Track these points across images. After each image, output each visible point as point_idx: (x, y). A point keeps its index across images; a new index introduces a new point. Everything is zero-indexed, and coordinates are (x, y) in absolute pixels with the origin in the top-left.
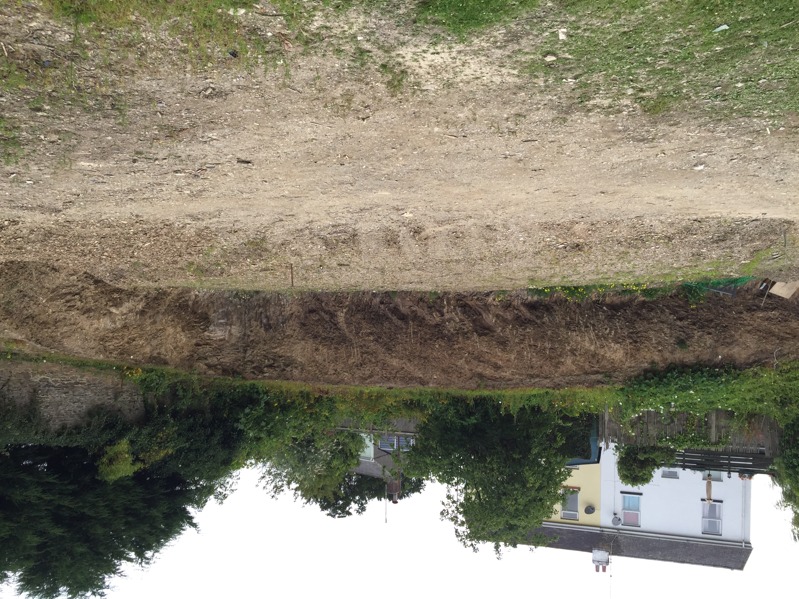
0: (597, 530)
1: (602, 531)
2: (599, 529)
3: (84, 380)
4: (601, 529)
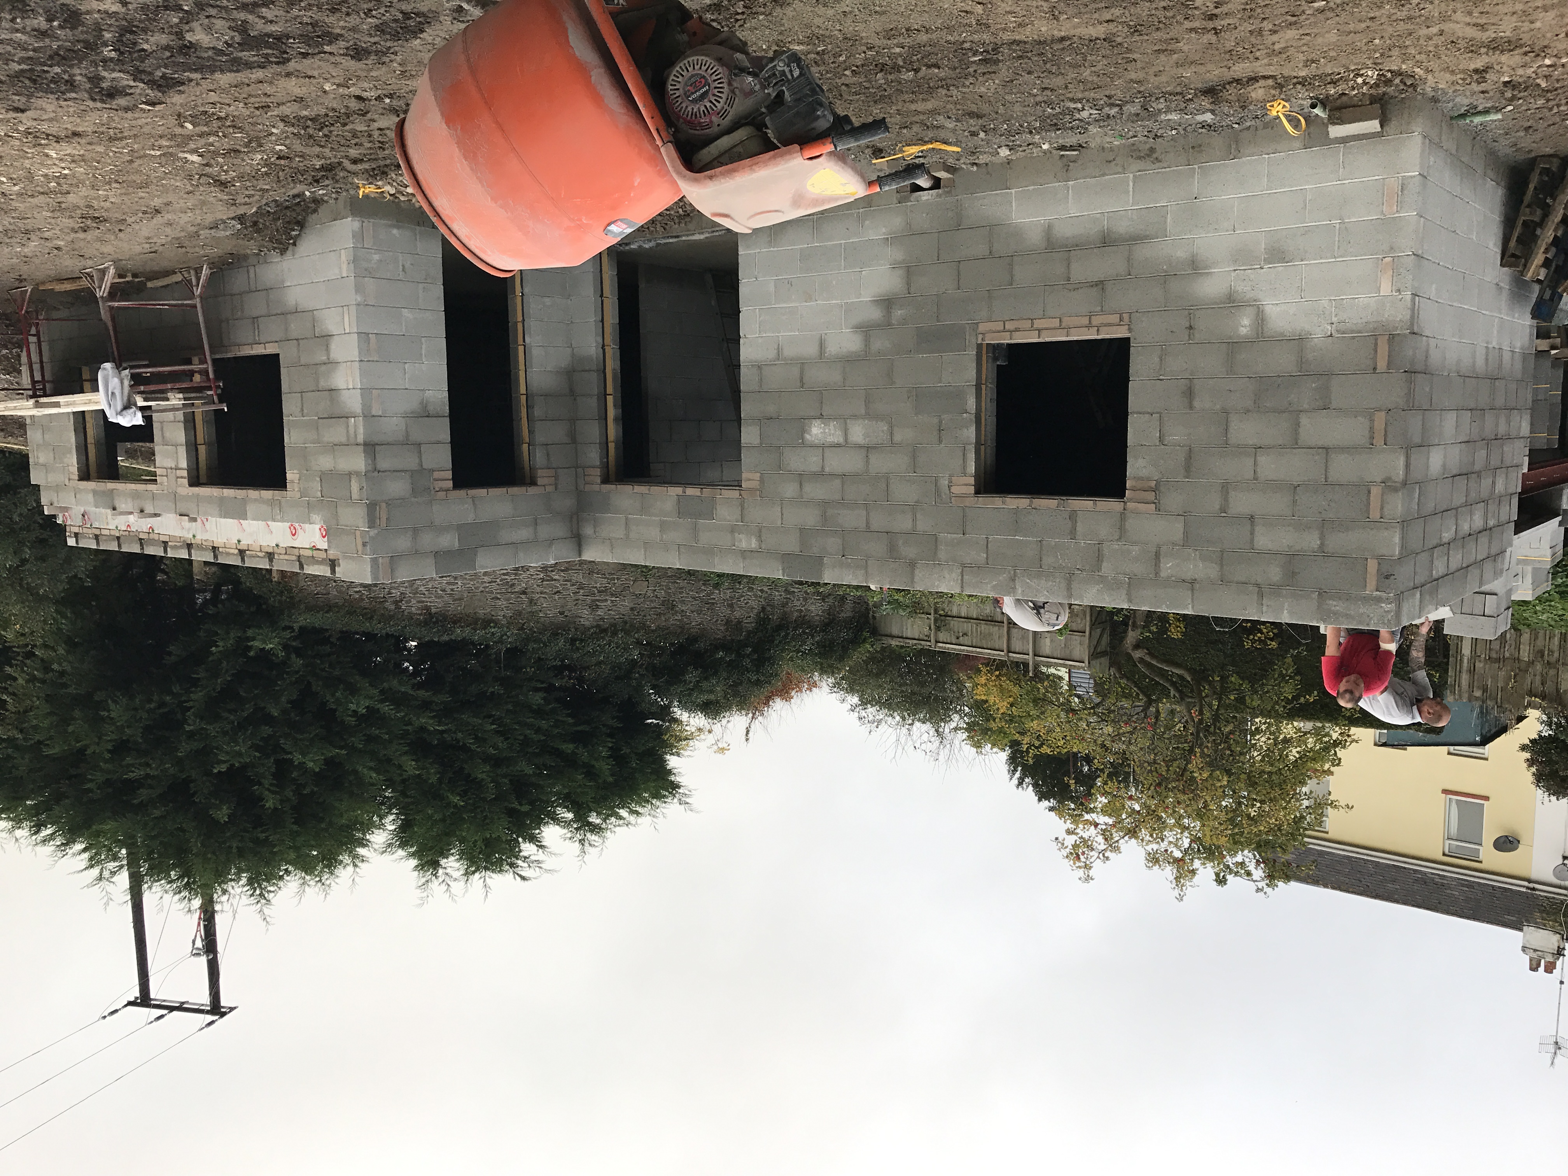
0: (1520, 887)
1: (1534, 889)
2: (1526, 884)
4: (1531, 885)
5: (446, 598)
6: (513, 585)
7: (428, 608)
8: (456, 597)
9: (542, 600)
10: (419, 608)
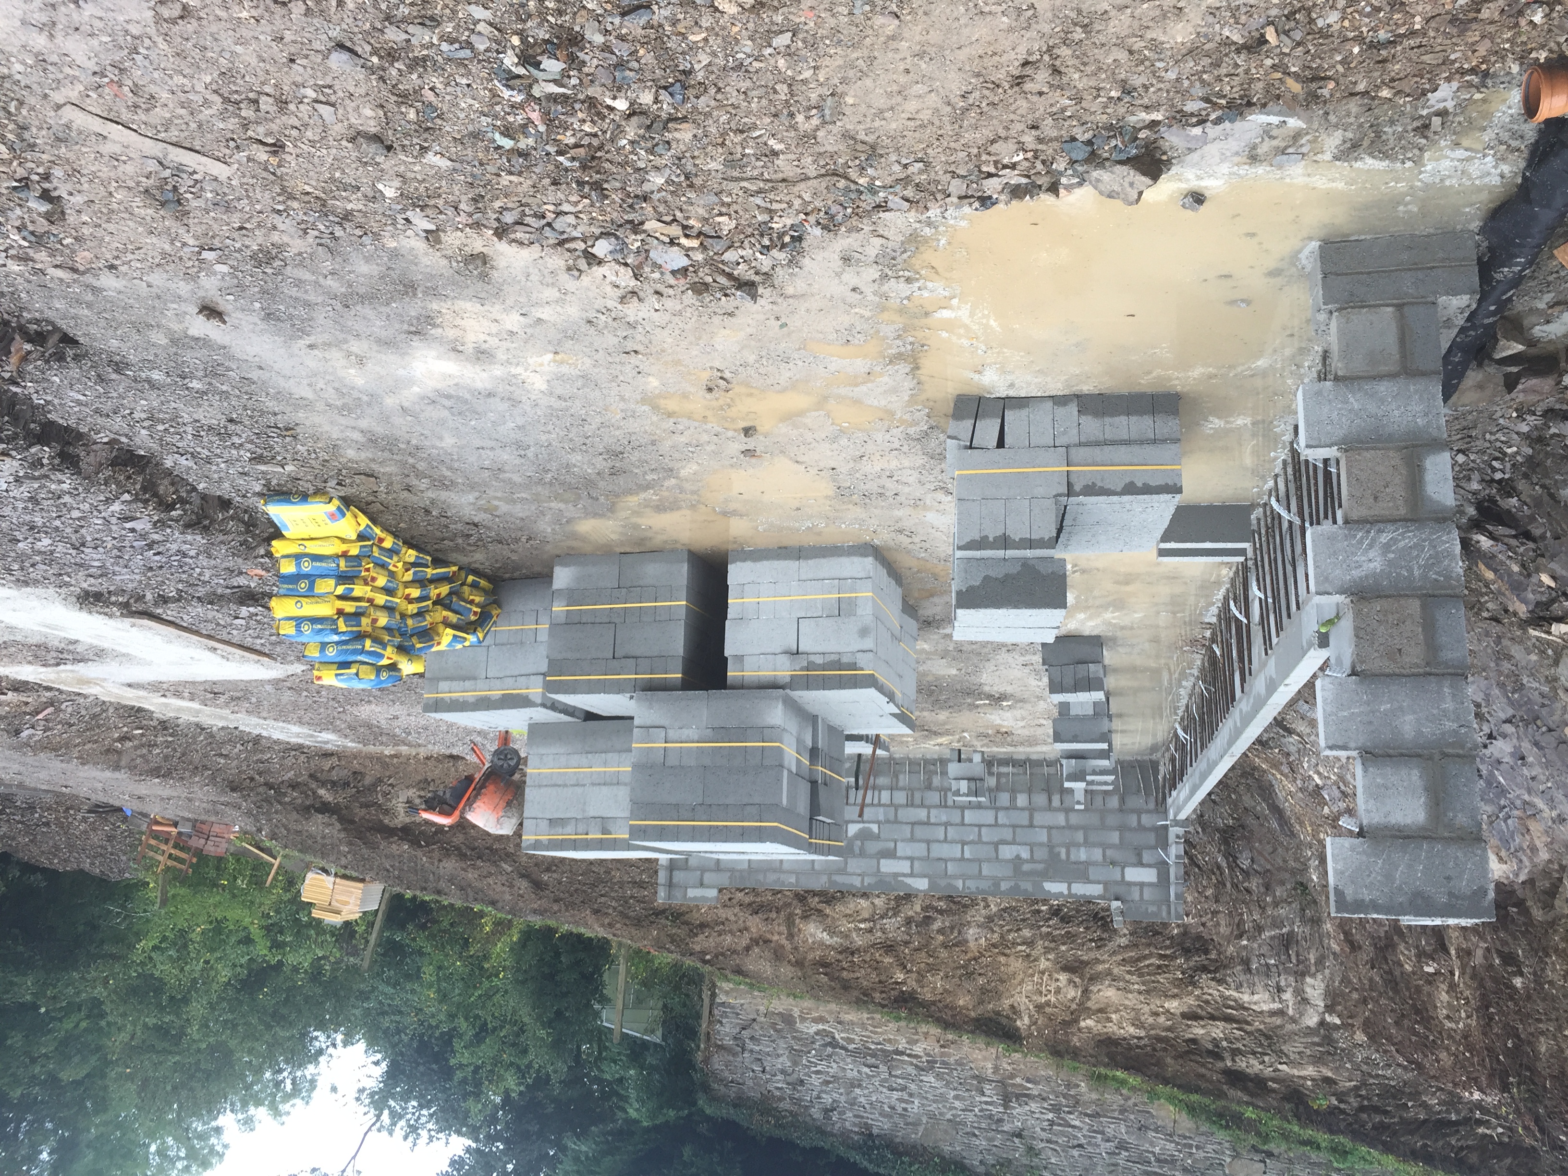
3: (918, 1049)
5: (896, 1119)
6: (1000, 1121)
7: (868, 1127)
8: (910, 1120)
9: (1050, 1153)
10: (855, 1125)
